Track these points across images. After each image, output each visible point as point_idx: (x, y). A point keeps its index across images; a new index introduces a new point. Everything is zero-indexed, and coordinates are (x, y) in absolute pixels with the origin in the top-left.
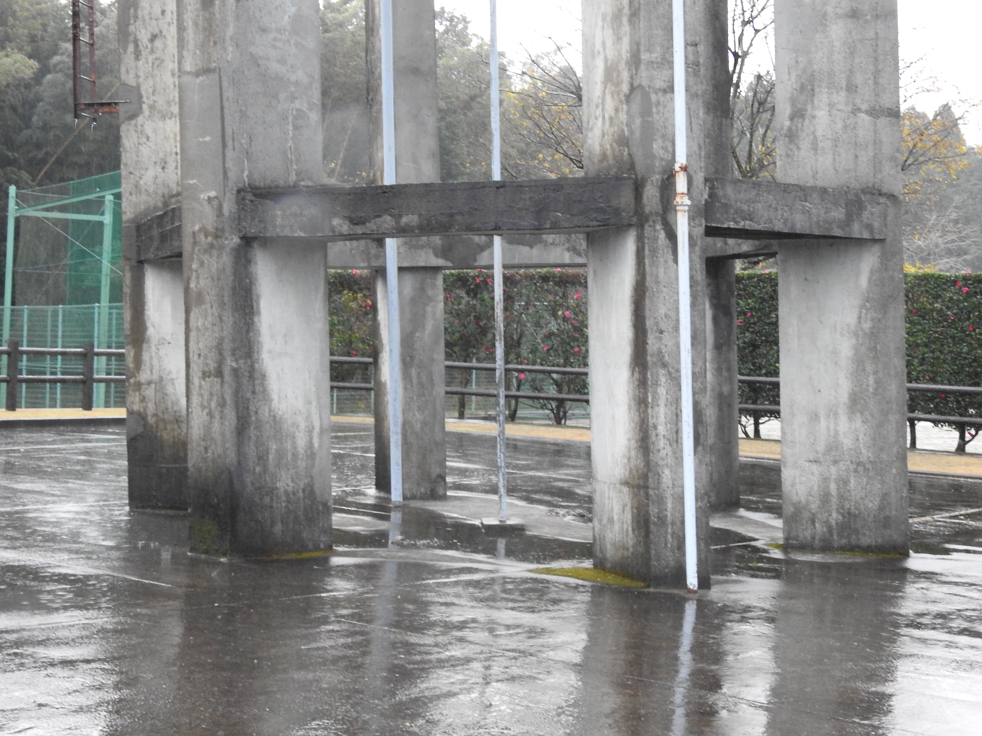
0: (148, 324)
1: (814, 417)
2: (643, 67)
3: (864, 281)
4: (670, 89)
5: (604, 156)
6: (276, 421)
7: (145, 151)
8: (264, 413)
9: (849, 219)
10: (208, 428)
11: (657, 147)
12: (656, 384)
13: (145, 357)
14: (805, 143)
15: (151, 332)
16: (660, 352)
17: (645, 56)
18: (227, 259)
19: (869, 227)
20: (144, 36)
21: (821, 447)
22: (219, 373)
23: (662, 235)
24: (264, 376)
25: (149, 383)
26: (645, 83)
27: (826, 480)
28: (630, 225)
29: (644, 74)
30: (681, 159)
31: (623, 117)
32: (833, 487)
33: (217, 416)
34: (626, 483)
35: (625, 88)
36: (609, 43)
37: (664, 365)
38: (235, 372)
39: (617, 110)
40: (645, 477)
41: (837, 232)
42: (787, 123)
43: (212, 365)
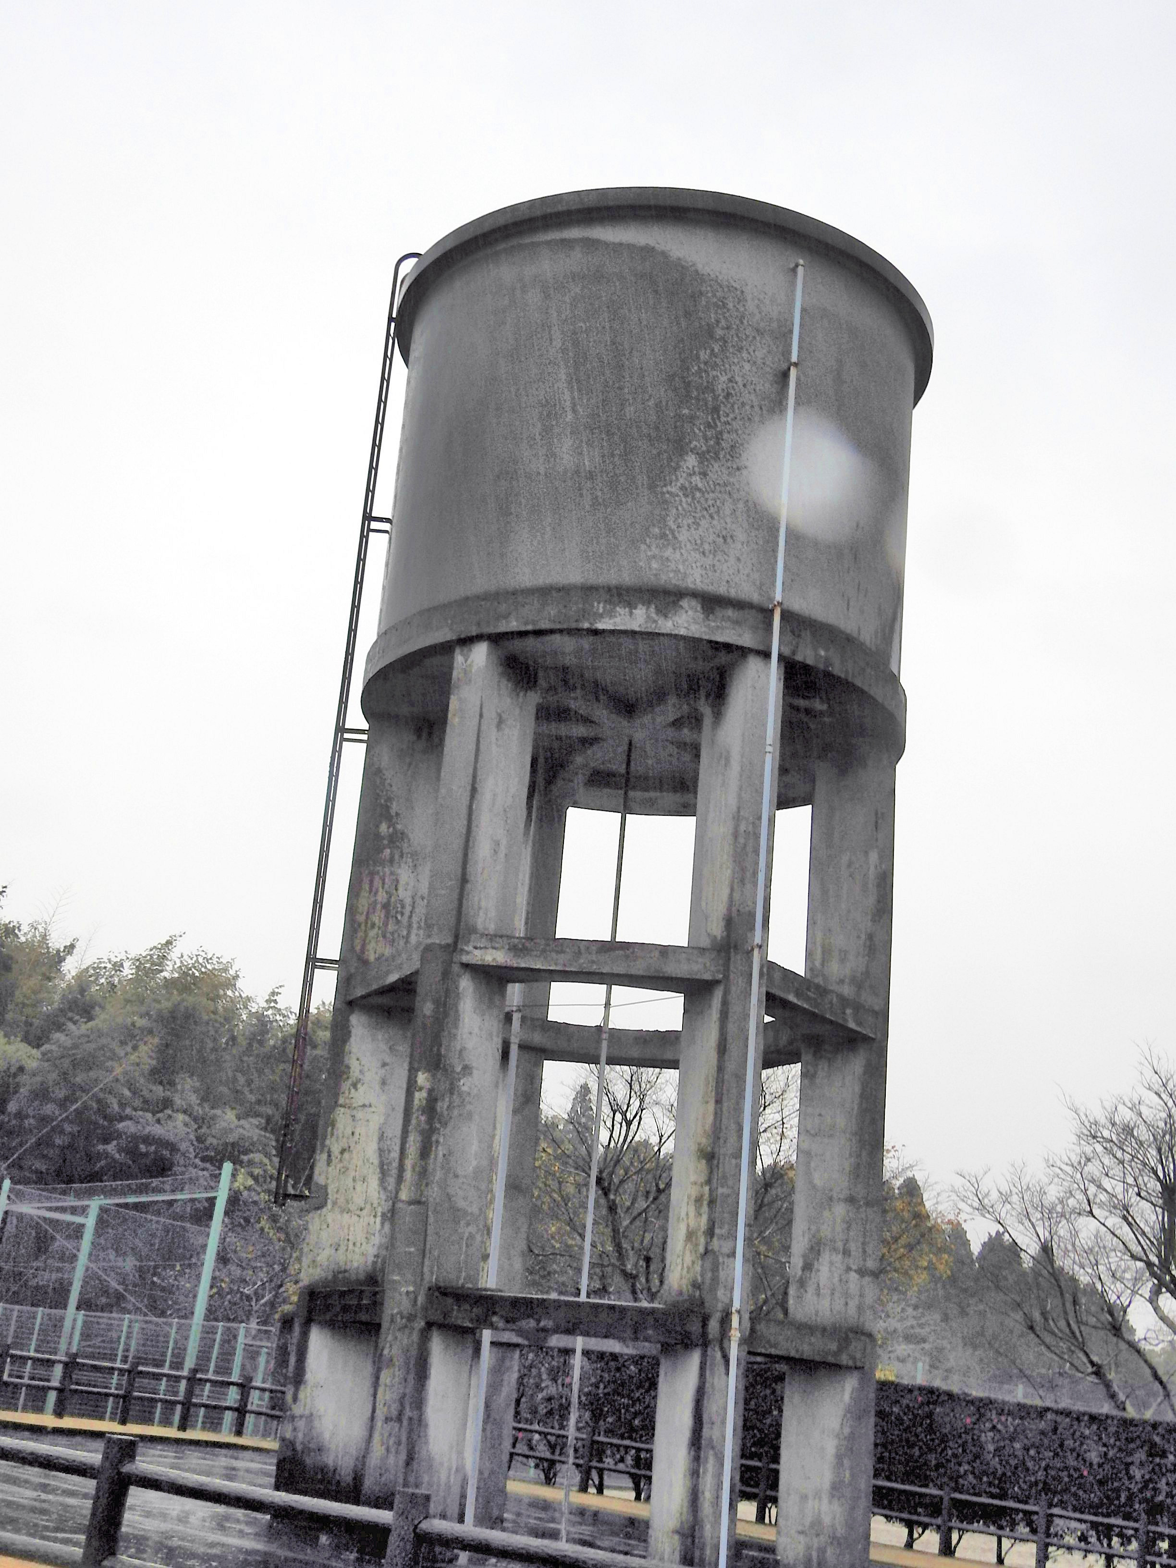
2: (715, 1239)
3: (847, 1397)
4: (733, 1254)
6: (430, 1459)
7: (324, 1235)
8: (424, 1453)
9: (840, 1350)
10: (384, 1459)
11: (720, 1293)
12: (706, 1461)
13: (301, 1395)
16: (711, 1439)
17: (717, 1231)
18: (415, 1337)
19: (854, 1358)
20: (336, 1149)
21: (808, 1521)
22: (399, 1419)
23: (719, 1355)
26: (716, 1248)
27: (809, 1548)
28: (697, 1345)
29: (715, 1244)
30: (736, 1305)
31: (698, 1268)
32: (814, 1555)
34: (677, 1532)
35: (701, 1249)
36: (692, 1214)
37: (713, 1448)
38: (410, 1419)
39: (693, 1263)
40: (693, 1528)
41: (831, 1359)
42: (800, 1273)
43: (394, 1413)
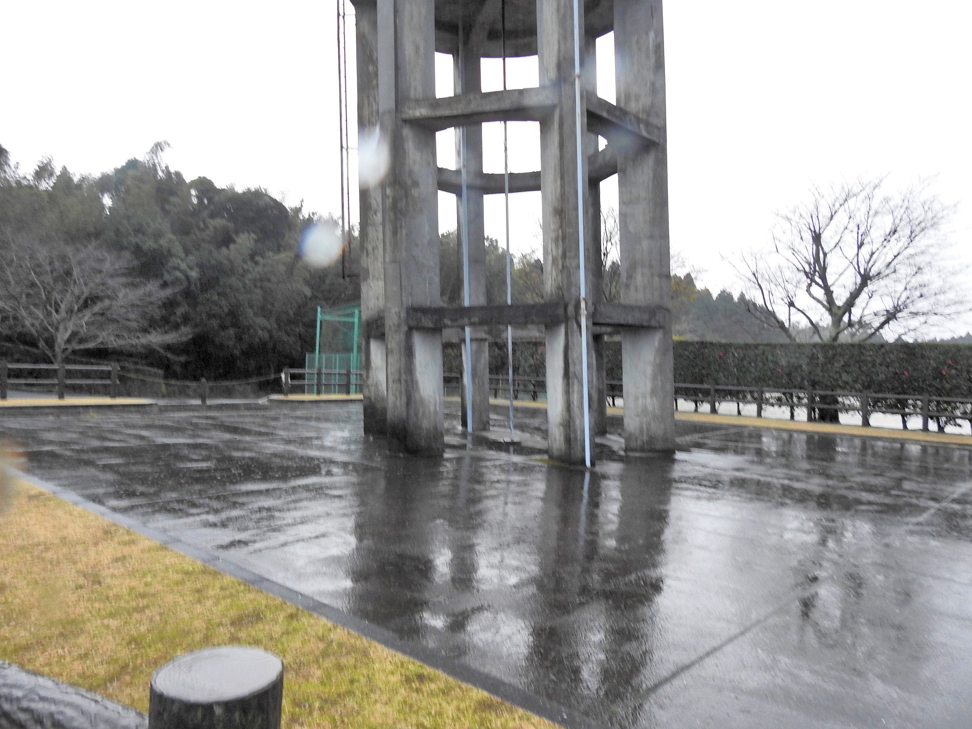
0: (372, 362)
1: (637, 399)
2: (567, 260)
3: (656, 343)
4: (578, 267)
5: (552, 293)
6: (422, 400)
7: (371, 293)
8: (417, 397)
9: (650, 319)
10: (395, 403)
11: (573, 290)
13: (371, 374)
14: (632, 288)
15: (373, 364)
17: (568, 254)
18: (402, 336)
19: (659, 322)
20: (370, 248)
21: (640, 410)
22: (400, 381)
24: (417, 383)
25: (372, 385)
26: (568, 265)
27: (641, 423)
28: (562, 321)
29: (568, 262)
31: (560, 278)
32: (644, 426)
33: (398, 397)
34: (562, 425)
35: (560, 267)
36: (554, 249)
38: (406, 381)
39: (557, 276)
40: (569, 422)
41: (645, 324)
42: (625, 280)
43: (397, 377)
